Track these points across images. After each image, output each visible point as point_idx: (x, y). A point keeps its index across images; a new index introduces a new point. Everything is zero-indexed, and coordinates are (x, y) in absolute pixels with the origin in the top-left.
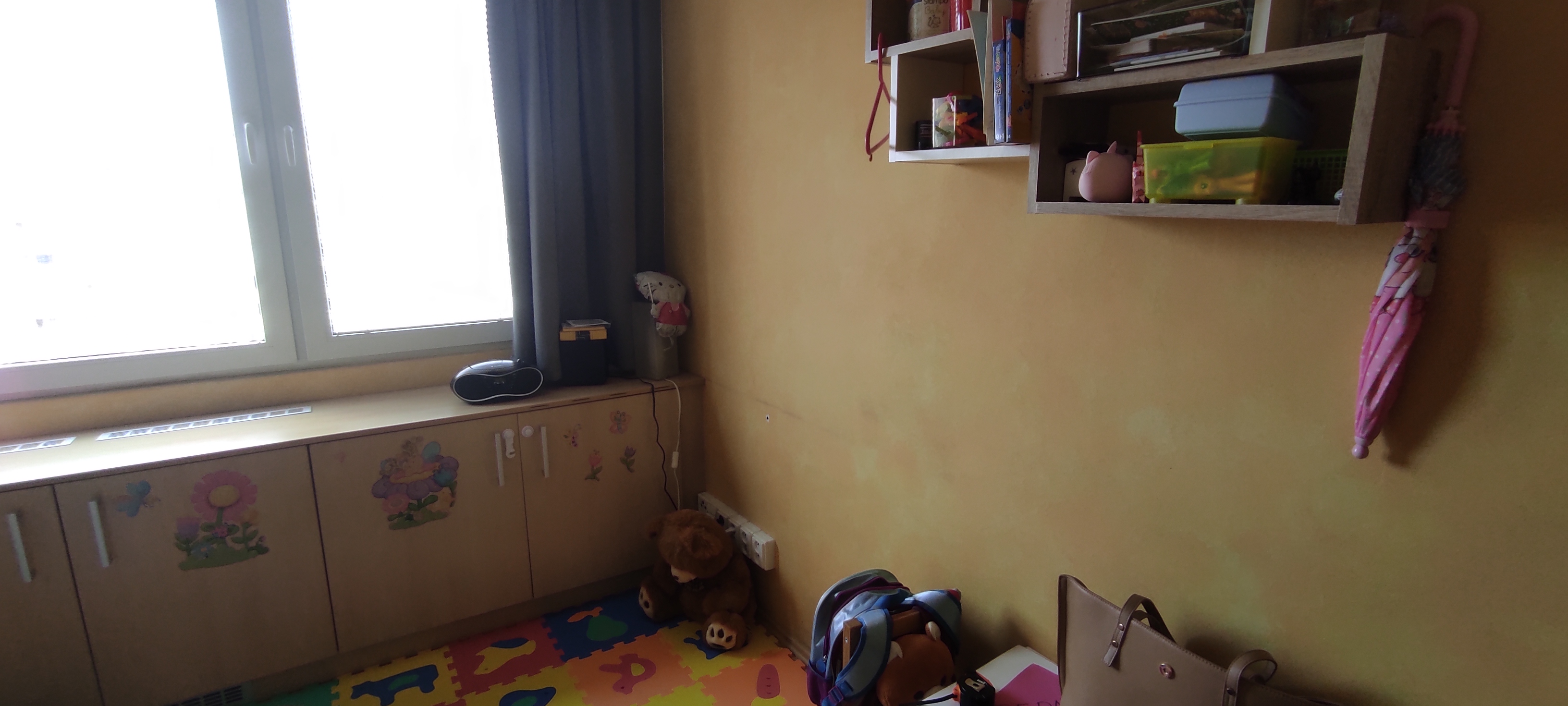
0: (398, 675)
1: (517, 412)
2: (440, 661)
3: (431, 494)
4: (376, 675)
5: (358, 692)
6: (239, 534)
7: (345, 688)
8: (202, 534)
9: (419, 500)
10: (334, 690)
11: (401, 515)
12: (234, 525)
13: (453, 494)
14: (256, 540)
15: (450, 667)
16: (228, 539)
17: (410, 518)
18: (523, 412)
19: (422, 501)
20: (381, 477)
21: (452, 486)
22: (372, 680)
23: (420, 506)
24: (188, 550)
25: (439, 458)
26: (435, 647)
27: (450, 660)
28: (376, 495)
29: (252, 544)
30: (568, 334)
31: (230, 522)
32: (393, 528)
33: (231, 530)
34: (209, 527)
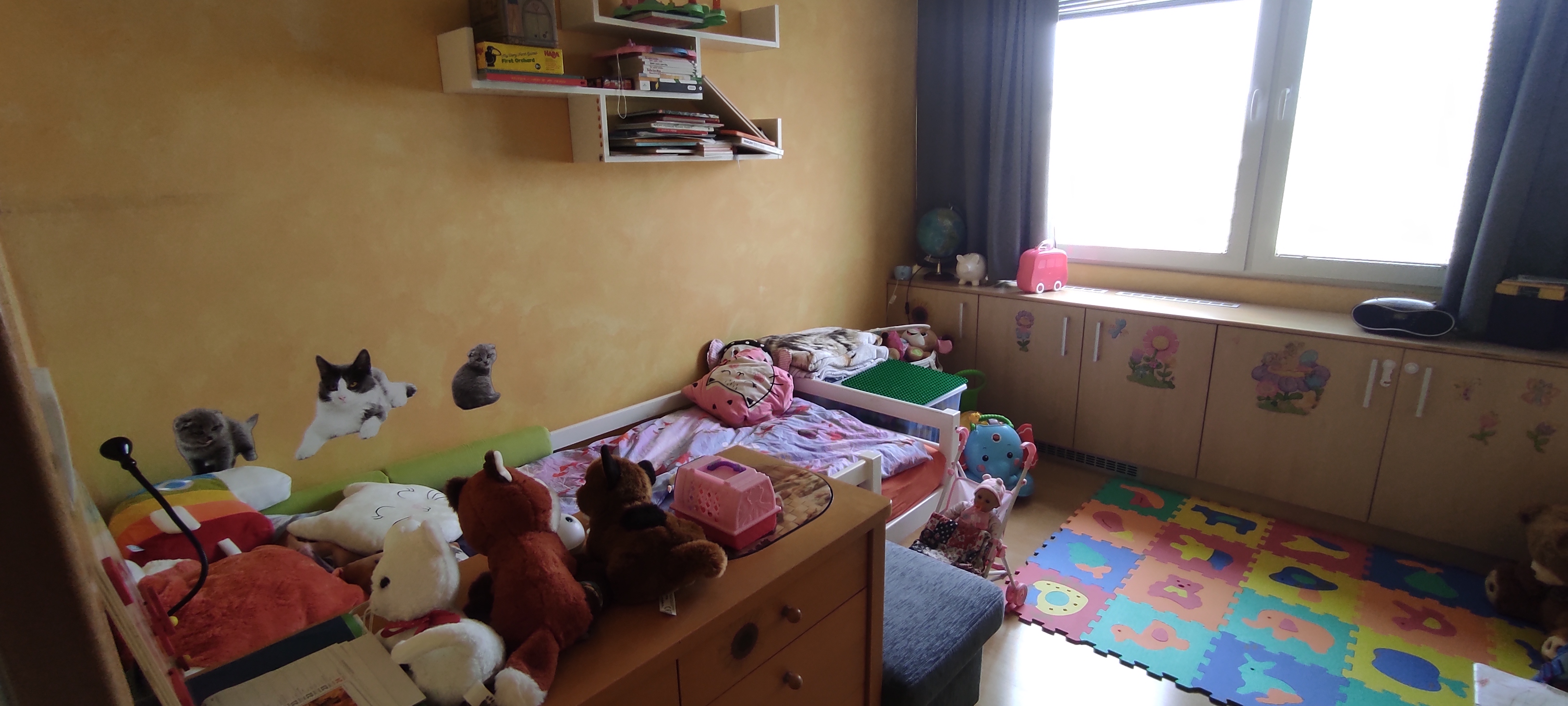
0: (1227, 515)
1: (1405, 348)
2: (1262, 525)
3: (1298, 391)
4: (1214, 507)
5: (1196, 509)
6: (1162, 370)
7: (1191, 503)
8: (1143, 362)
9: (1287, 393)
10: (1185, 500)
11: (1268, 398)
12: (1160, 363)
13: (1317, 399)
14: (1171, 377)
15: (1266, 531)
16: (1155, 371)
17: (1275, 404)
18: (1413, 349)
19: (1289, 395)
20: (1261, 364)
21: (1319, 392)
22: (1210, 508)
23: (1286, 398)
24: (1133, 369)
25: (1314, 365)
26: (1265, 515)
27: (1270, 528)
28: (1254, 377)
29: (1168, 379)
30: (1508, 288)
31: (1159, 361)
32: (1260, 406)
33: (1159, 366)
34: (1148, 359)
